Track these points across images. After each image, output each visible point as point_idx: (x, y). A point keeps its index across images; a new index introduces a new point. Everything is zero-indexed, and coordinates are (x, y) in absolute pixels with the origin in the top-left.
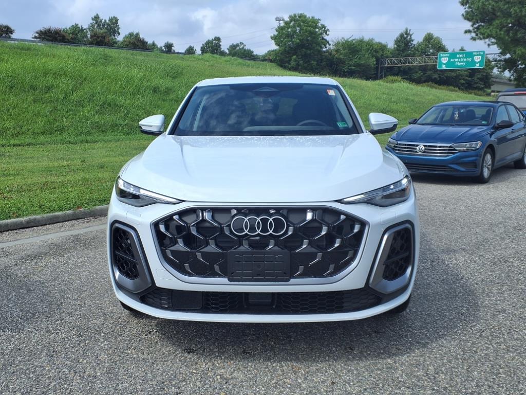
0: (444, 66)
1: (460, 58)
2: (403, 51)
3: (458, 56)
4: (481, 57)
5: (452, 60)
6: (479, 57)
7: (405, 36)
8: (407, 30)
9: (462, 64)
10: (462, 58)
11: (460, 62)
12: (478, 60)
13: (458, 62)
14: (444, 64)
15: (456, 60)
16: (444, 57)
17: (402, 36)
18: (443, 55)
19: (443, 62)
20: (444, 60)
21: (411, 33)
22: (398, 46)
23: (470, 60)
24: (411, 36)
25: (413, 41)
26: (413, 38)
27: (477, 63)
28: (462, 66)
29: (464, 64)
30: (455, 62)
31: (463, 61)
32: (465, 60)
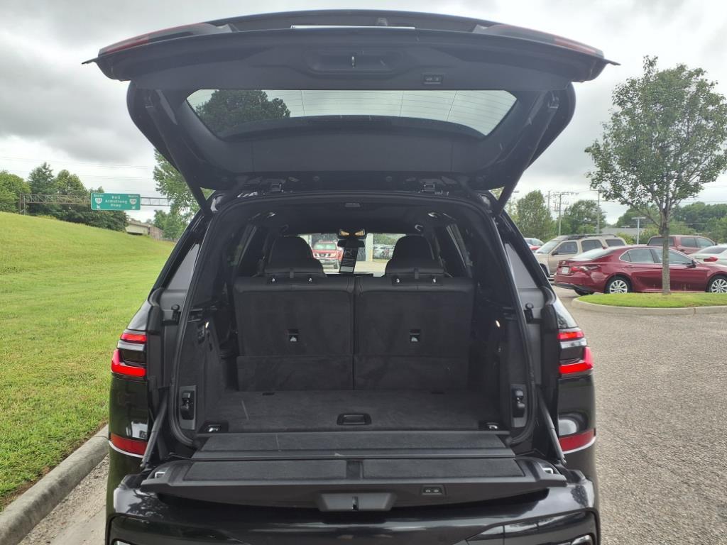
0: (98, 207)
1: (115, 199)
3: (113, 197)
5: (106, 201)
6: (135, 200)
7: (43, 170)
8: (45, 164)
9: (117, 206)
10: (118, 200)
11: (115, 204)
12: (134, 203)
13: (113, 203)
14: (98, 205)
15: (111, 201)
16: (97, 198)
17: (39, 170)
18: (96, 195)
19: (97, 202)
20: (97, 200)
21: (50, 168)
22: (35, 180)
23: (126, 202)
24: (50, 171)
25: (52, 177)
26: (53, 174)
27: (134, 206)
28: (117, 208)
29: (120, 206)
30: (110, 203)
31: (119, 203)
32: (121, 202)
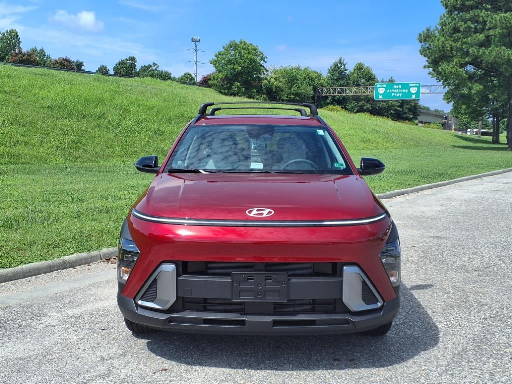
0: (381, 97)
1: (397, 89)
2: (337, 81)
3: (395, 87)
4: (417, 89)
5: (389, 91)
6: (415, 88)
7: (339, 65)
8: (341, 60)
9: (398, 95)
10: (399, 89)
11: (397, 93)
12: (415, 92)
13: (395, 93)
14: (381, 95)
15: (393, 91)
16: (381, 88)
17: (336, 66)
18: (381, 86)
19: (380, 93)
20: (381, 91)
21: (345, 63)
22: (333, 75)
23: (407, 91)
24: (345, 65)
25: (346, 71)
26: (347, 69)
27: (414, 94)
28: (399, 97)
29: (401, 95)
30: (392, 93)
31: (400, 93)
32: (402, 91)
